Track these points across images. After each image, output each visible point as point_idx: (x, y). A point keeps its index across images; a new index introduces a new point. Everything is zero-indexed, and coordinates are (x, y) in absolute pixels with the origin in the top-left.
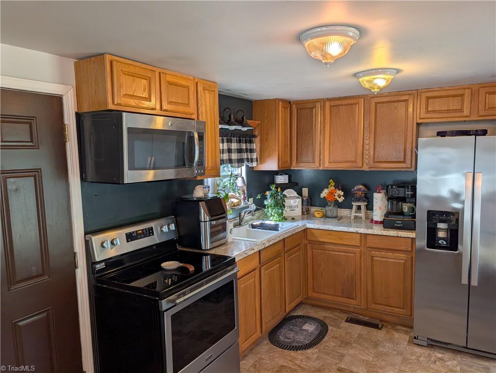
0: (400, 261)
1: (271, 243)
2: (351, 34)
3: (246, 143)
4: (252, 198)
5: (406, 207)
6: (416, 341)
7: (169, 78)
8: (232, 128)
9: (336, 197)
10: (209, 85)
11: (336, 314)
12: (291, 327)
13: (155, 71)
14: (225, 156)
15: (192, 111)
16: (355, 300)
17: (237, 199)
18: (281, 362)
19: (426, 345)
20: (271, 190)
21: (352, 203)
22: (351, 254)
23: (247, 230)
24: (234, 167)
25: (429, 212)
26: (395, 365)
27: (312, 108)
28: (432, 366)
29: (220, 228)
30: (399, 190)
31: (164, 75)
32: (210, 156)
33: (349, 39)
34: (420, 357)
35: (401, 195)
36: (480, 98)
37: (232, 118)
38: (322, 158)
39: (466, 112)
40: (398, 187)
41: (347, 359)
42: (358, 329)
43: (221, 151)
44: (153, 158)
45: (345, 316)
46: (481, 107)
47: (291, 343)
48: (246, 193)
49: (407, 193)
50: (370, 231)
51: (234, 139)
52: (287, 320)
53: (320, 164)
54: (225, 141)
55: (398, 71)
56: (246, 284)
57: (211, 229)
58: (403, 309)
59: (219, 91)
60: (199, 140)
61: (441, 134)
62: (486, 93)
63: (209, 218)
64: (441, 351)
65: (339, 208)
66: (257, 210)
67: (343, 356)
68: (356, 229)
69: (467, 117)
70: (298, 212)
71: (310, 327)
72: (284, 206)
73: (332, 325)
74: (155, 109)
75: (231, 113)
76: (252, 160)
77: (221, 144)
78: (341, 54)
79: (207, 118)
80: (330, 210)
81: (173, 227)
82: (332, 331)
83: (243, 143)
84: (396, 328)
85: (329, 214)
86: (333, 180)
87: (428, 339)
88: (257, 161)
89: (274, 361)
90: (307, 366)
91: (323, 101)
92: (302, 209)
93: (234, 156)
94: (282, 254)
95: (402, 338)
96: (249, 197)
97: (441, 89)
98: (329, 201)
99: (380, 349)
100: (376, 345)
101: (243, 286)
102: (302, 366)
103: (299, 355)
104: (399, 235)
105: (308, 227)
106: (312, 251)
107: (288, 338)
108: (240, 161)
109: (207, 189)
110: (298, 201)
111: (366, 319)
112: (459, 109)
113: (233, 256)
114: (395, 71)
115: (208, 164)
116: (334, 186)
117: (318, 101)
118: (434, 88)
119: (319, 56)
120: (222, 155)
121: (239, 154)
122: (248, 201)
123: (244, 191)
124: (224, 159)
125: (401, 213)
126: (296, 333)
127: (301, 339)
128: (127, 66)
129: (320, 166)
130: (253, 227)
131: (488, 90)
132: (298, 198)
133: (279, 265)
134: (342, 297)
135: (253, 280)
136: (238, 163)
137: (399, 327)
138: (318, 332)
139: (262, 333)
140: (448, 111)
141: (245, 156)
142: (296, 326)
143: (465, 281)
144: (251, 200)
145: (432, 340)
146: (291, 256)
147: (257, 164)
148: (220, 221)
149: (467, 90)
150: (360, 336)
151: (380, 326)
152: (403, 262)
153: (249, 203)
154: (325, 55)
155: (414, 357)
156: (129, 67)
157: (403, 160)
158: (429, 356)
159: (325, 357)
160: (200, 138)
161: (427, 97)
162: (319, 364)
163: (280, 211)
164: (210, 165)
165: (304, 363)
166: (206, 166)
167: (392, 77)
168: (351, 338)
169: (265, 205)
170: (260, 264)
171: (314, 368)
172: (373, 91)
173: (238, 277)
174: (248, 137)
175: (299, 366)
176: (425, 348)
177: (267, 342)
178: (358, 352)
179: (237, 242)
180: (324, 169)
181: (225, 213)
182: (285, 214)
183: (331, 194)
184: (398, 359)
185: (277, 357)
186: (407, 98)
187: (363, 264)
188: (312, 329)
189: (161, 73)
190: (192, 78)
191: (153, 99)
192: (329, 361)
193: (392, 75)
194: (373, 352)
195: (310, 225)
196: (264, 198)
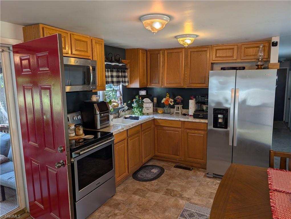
0: (201, 135)
1: (133, 126)
2: (165, 19)
3: (121, 72)
4: (126, 103)
5: (204, 107)
6: (208, 175)
7: (76, 37)
8: (113, 64)
9: (169, 102)
10: (99, 41)
11: (170, 164)
12: (145, 171)
13: (67, 33)
14: (110, 79)
15: (89, 55)
16: (179, 156)
17: (117, 103)
18: (138, 187)
19: (212, 177)
20: (136, 98)
21: (175, 106)
22: (176, 132)
23: (122, 120)
24: (115, 86)
25: (214, 109)
26: (195, 186)
27: (158, 54)
28: (214, 186)
29: (106, 118)
30: (201, 98)
31: (73, 35)
32: (100, 79)
33: (164, 21)
34: (208, 183)
35: (203, 101)
36: (242, 50)
37: (113, 59)
38: (163, 81)
39: (235, 58)
40: (201, 97)
41: (172, 185)
42: (180, 170)
43: (107, 76)
44: (70, 80)
45: (174, 165)
46: (242, 55)
47: (143, 178)
48: (122, 100)
49: (205, 100)
50: (186, 120)
51: (114, 70)
52: (143, 167)
53: (162, 84)
54: (109, 71)
55: (197, 36)
56: (119, 147)
57: (100, 118)
58: (203, 160)
59: (104, 43)
60: (93, 70)
61: (223, 69)
62: (245, 48)
63: (99, 113)
64: (219, 180)
65: (171, 108)
66: (128, 109)
67: (170, 183)
68: (179, 119)
69: (236, 60)
70: (151, 110)
71: (155, 171)
72: (143, 107)
73: (167, 169)
74: (68, 54)
75: (112, 56)
76: (125, 82)
77: (107, 73)
78: (161, 28)
79: (97, 59)
80: (166, 109)
81: (80, 117)
82: (166, 171)
83: (120, 72)
84: (199, 170)
85: (166, 111)
86: (168, 94)
87: (213, 174)
88: (128, 82)
89: (134, 187)
90: (151, 188)
91: (164, 50)
92: (153, 109)
93: (115, 79)
94: (140, 132)
95: (201, 174)
96: (124, 102)
97: (223, 45)
98: (166, 104)
99: (189, 180)
100: (187, 178)
101: (118, 148)
102: (149, 188)
103: (147, 184)
104: (201, 122)
105: (155, 118)
106: (157, 131)
107: (142, 176)
108: (118, 82)
109: (98, 97)
110: (151, 105)
111: (184, 165)
112: (232, 56)
113: (112, 132)
114: (196, 36)
115: (98, 83)
116: (169, 97)
117: (161, 50)
118: (219, 44)
119: (150, 29)
120: (107, 79)
121: (118, 78)
122: (123, 104)
123: (121, 99)
124: (109, 81)
125: (203, 110)
126: (147, 173)
127: (150, 176)
128: (52, 30)
129: (162, 85)
130: (126, 118)
131: (245, 46)
132: (151, 103)
133: (138, 138)
134: (172, 155)
135: (123, 145)
136: (117, 83)
137: (201, 169)
138: (159, 173)
139: (128, 173)
140: (226, 57)
141: (121, 79)
142: (148, 170)
143: (231, 144)
144: (125, 104)
145: (215, 174)
146: (145, 133)
147: (128, 84)
148: (106, 114)
149: (235, 46)
150: (180, 174)
151: (191, 169)
152: (203, 135)
153: (124, 106)
154: (153, 28)
155: (205, 183)
156: (53, 31)
157: (204, 83)
158: (213, 182)
159: (161, 184)
160: (94, 69)
161: (216, 49)
162: (157, 187)
163: (141, 110)
164: (100, 84)
165: (150, 187)
166: (97, 85)
167: (194, 39)
168: (176, 175)
169: (133, 107)
170: (127, 137)
171: (155, 189)
172: (185, 46)
173: (114, 143)
174: (123, 69)
175: (147, 189)
176: (212, 178)
177: (131, 178)
178: (178, 181)
179: (115, 125)
180: (164, 87)
181: (108, 110)
182: (144, 112)
183: (167, 100)
184: (198, 184)
185: (136, 185)
186: (206, 50)
187: (183, 137)
188: (156, 171)
189: (71, 35)
190: (89, 37)
191: (67, 48)
192: (163, 186)
193: (194, 38)
194: (186, 181)
195: (156, 117)
196: (133, 103)
